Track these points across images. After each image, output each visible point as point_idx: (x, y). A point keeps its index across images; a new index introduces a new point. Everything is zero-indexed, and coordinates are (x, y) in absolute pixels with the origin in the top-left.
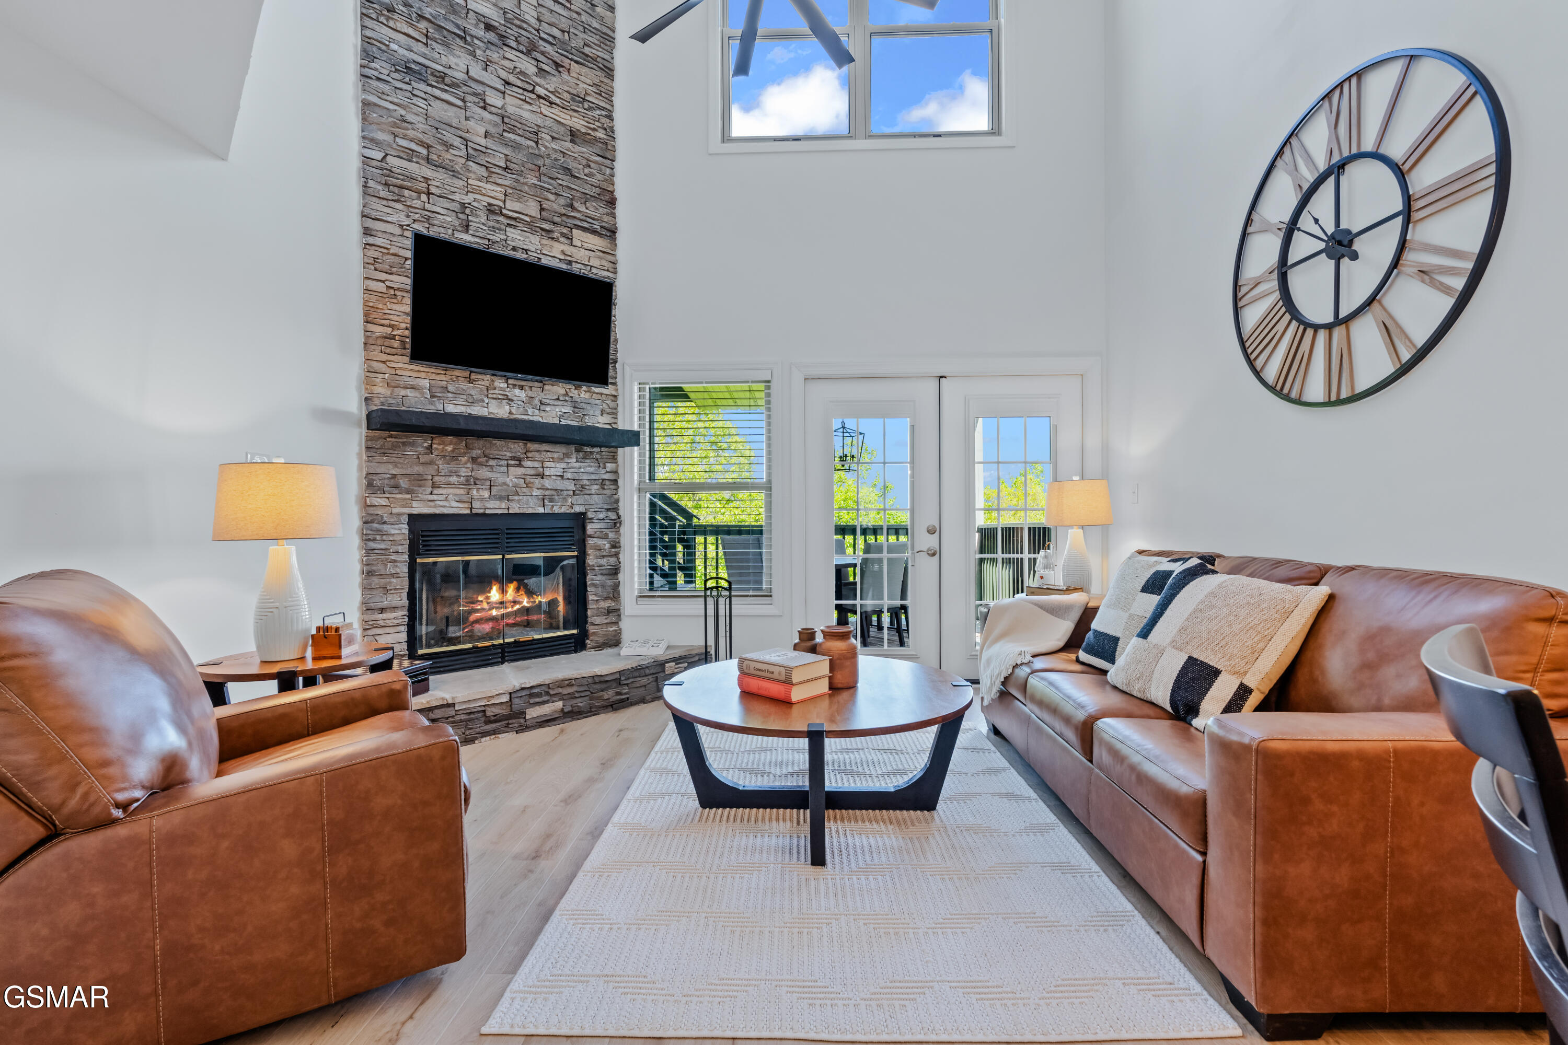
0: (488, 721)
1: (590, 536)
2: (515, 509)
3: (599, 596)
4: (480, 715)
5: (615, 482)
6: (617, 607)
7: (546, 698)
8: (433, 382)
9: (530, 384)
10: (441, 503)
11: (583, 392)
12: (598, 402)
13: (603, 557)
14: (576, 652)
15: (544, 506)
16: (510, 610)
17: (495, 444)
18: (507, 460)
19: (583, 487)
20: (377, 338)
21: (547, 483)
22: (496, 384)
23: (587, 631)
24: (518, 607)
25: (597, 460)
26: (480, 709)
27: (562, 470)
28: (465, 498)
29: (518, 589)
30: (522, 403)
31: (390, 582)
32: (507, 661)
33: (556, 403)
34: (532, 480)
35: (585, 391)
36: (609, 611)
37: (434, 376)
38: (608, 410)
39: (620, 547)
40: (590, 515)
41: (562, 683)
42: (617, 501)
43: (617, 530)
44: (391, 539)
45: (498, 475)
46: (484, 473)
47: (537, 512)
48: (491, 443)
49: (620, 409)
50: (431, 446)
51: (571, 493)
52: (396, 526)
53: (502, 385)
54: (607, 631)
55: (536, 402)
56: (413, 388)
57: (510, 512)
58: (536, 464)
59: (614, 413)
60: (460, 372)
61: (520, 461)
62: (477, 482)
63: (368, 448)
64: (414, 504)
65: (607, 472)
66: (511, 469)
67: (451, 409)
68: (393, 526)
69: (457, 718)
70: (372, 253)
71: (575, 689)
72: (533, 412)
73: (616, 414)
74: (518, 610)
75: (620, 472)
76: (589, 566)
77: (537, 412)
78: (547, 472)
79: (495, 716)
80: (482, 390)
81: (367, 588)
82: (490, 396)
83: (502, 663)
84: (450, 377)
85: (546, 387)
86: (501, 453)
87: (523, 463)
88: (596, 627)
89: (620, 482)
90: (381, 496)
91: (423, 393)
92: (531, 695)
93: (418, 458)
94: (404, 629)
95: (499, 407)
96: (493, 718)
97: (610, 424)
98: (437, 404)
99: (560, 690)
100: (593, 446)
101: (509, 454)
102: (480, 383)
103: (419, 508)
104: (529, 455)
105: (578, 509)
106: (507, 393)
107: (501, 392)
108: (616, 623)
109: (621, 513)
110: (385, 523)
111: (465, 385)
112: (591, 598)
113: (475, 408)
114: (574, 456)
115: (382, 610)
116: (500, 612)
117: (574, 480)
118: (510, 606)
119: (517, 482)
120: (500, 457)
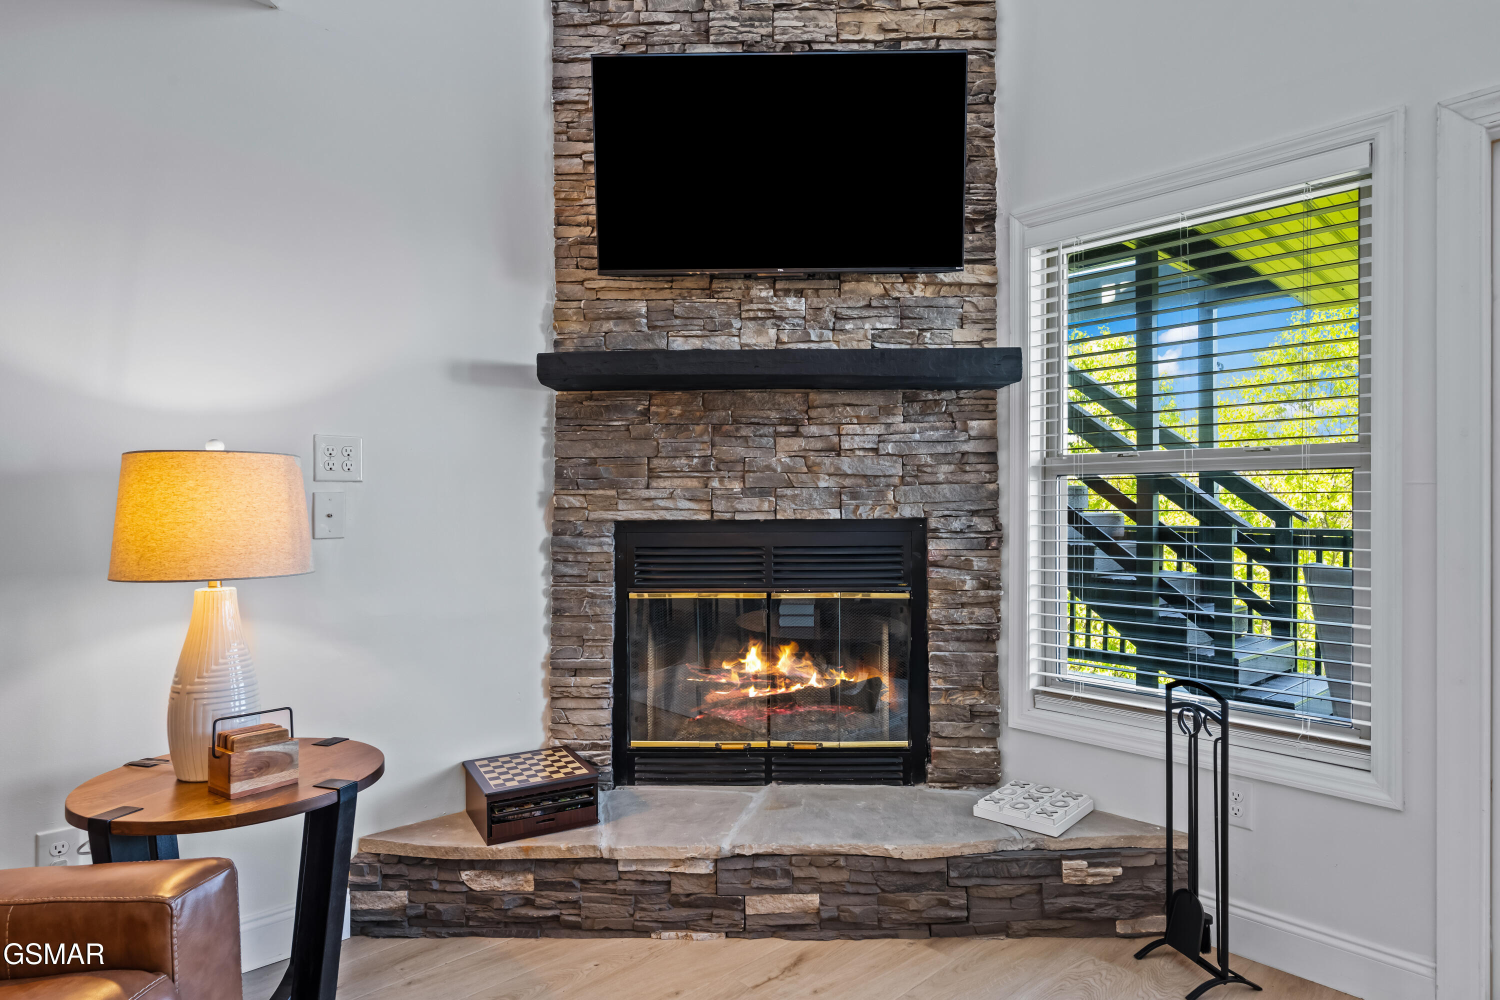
0: (675, 902)
1: (935, 564)
2: (787, 512)
3: (952, 682)
4: (661, 888)
5: (991, 457)
6: (991, 707)
7: (784, 882)
8: (653, 304)
9: (814, 284)
10: (662, 503)
11: (920, 287)
12: (952, 301)
13: (963, 605)
14: (906, 782)
15: (840, 508)
16: (782, 690)
17: (751, 399)
18: (774, 425)
19: (920, 468)
20: (570, 246)
21: (846, 464)
22: (754, 292)
23: (928, 747)
24: (798, 687)
25: (951, 415)
26: (660, 878)
27: (876, 439)
28: (700, 494)
29: (798, 657)
30: (801, 322)
31: (587, 629)
32: (777, 779)
33: (865, 313)
34: (818, 460)
35: (925, 284)
36: (973, 714)
37: (654, 295)
38: (974, 315)
39: (999, 588)
40: (933, 523)
41: (815, 859)
42: (995, 496)
43: (995, 553)
44: (589, 560)
45: (758, 453)
46: (733, 450)
47: (826, 517)
48: (744, 397)
49: (1001, 312)
50: (649, 409)
51: (896, 480)
52: (597, 540)
53: (764, 294)
54: (967, 753)
55: (827, 315)
56: (620, 317)
57: (778, 517)
58: (827, 430)
59: (987, 320)
60: (693, 279)
61: (798, 426)
62: (721, 466)
63: (559, 419)
64: (623, 505)
65: (970, 438)
66: (782, 441)
67: (679, 344)
68: (592, 541)
69: (621, 885)
70: (566, 116)
71: (844, 875)
72: (822, 335)
73: (993, 321)
74: (798, 691)
75: (1002, 436)
76: (932, 622)
77: (828, 334)
78: (846, 445)
79: (688, 895)
80: (730, 307)
81: (556, 634)
82: (744, 315)
83: (767, 781)
84: (678, 291)
85: (846, 287)
86: (761, 413)
87: (802, 429)
88: (947, 742)
89: (1002, 457)
90: (572, 492)
91: (634, 324)
92: (757, 872)
93: (628, 430)
94: (608, 704)
95: (759, 333)
96: (684, 899)
97: (979, 343)
98: (657, 341)
99: (813, 872)
100: (941, 389)
101: (774, 415)
102: (726, 295)
103: (629, 513)
104: (813, 413)
105: (907, 512)
106: (772, 307)
107: (761, 306)
108: (992, 738)
109: (1003, 519)
110: (580, 535)
111: (700, 302)
112: (933, 684)
113: (717, 339)
114: (900, 410)
115: (576, 672)
116: (767, 692)
117: (902, 456)
118: (783, 684)
119: (791, 464)
120: (761, 421)
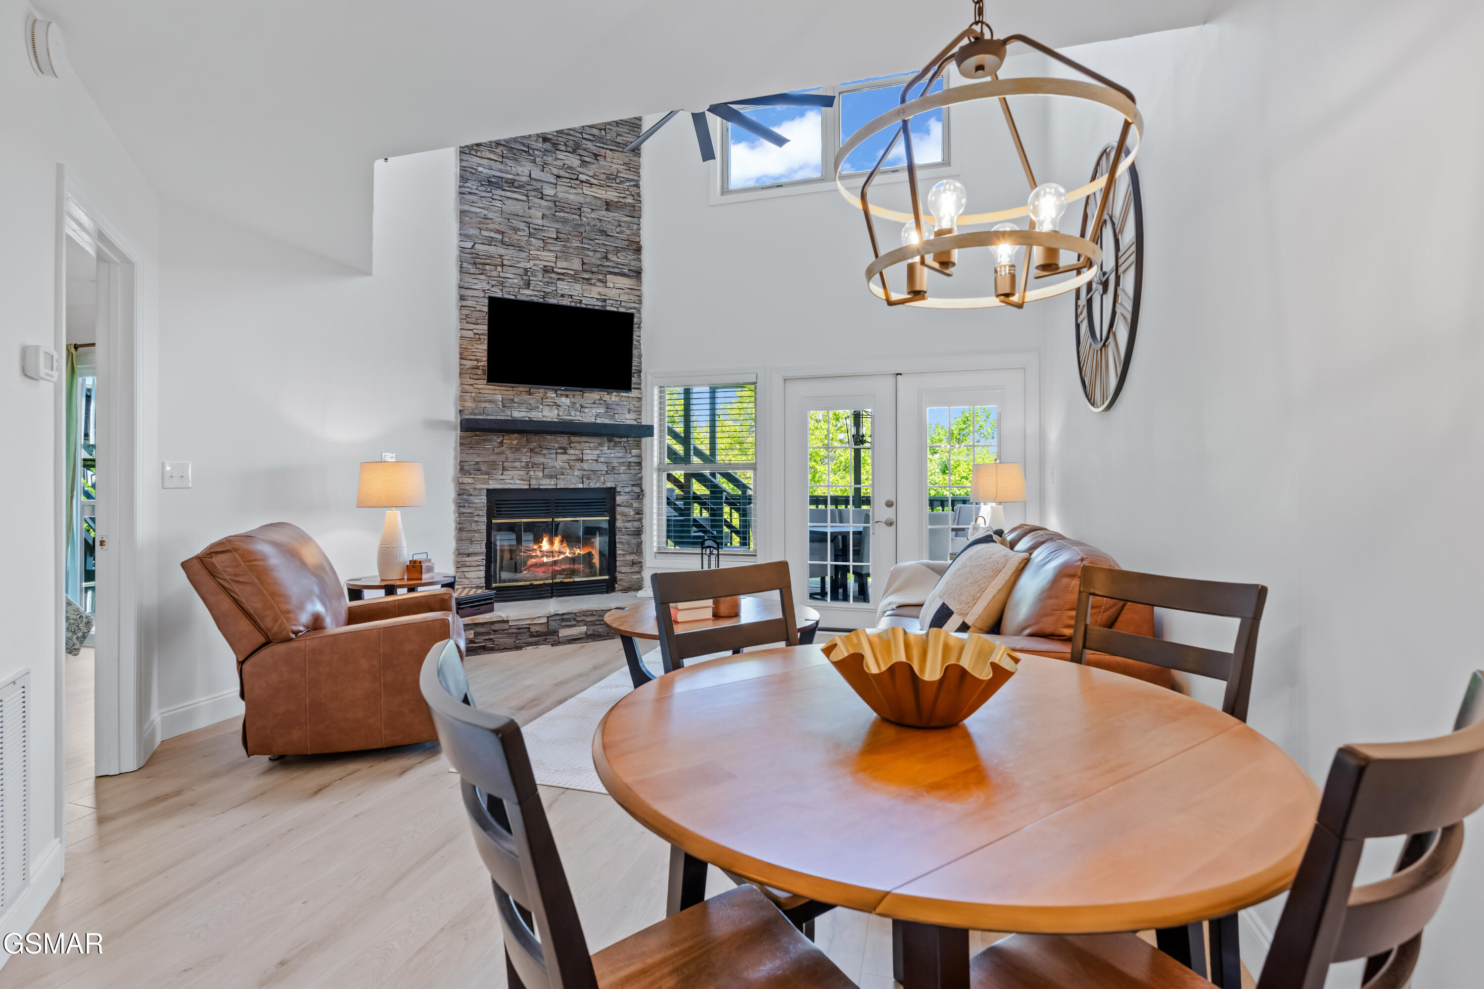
0: (532, 636)
1: (619, 505)
2: (561, 485)
3: (626, 551)
4: (526, 630)
5: (639, 464)
6: (640, 560)
7: (574, 623)
8: (504, 396)
9: (573, 393)
10: (508, 481)
11: (614, 397)
12: (625, 403)
13: (629, 521)
14: (607, 593)
15: (583, 483)
16: (556, 558)
17: (547, 438)
18: (556, 449)
19: (613, 468)
20: (467, 369)
21: (585, 466)
22: (548, 395)
23: (616, 578)
24: (562, 556)
25: (625, 447)
26: (526, 626)
27: (597, 456)
28: (525, 478)
29: (562, 543)
30: (567, 408)
31: (474, 536)
32: (555, 596)
33: (593, 406)
34: (574, 464)
35: (616, 396)
36: (633, 563)
37: (505, 393)
38: (634, 409)
39: (642, 514)
40: (618, 489)
41: (585, 613)
42: (641, 479)
43: (640, 501)
44: (475, 506)
45: (549, 461)
46: (539, 459)
47: (577, 487)
48: (544, 437)
49: (643, 408)
50: (502, 441)
51: (604, 472)
52: (479, 497)
53: (552, 395)
54: (631, 578)
55: (578, 406)
56: (490, 401)
57: (558, 487)
58: (577, 452)
59: (638, 411)
60: (522, 388)
61: (565, 450)
62: (534, 466)
63: (461, 444)
64: (491, 482)
65: (632, 456)
66: (559, 456)
67: (517, 414)
68: (476, 497)
69: (510, 631)
70: (465, 312)
71: (595, 618)
72: (576, 413)
73: (640, 411)
74: (562, 559)
75: (643, 456)
76: (618, 528)
77: (578, 413)
78: (585, 458)
79: (537, 632)
80: (538, 400)
81: (459, 540)
82: (544, 404)
83: (551, 597)
84: (516, 392)
85: (585, 395)
86: (551, 444)
87: (568, 451)
88: (623, 575)
89: (643, 464)
90: (468, 476)
91: (496, 405)
92: (563, 620)
93: (493, 450)
94: (483, 568)
95: (550, 411)
96: (535, 634)
97: (635, 420)
98: (507, 412)
99: (584, 618)
100: (621, 437)
101: (557, 445)
102: (536, 395)
103: (493, 485)
104: (572, 445)
105: (609, 485)
106: (556, 401)
107: (551, 401)
108: (639, 572)
109: (644, 487)
110: (471, 495)
111: (526, 397)
112: (618, 552)
113: (533, 413)
114: (606, 445)
115: (469, 555)
116: (551, 559)
117: (607, 463)
118: (557, 555)
119: (563, 465)
120: (551, 447)
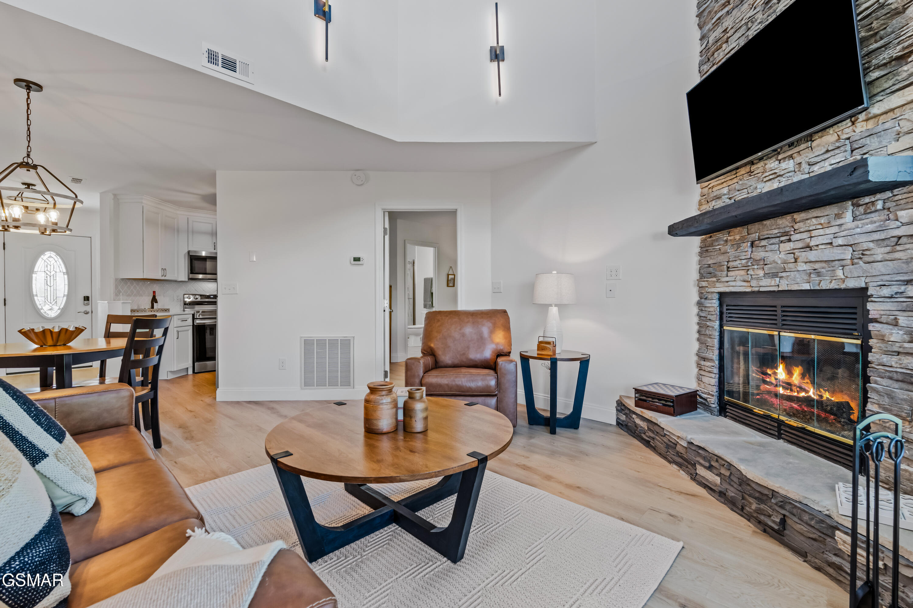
0: (678, 454)
1: (874, 322)
2: (784, 286)
3: (884, 409)
4: (674, 446)
7: (708, 465)
8: (730, 187)
9: (799, 148)
10: (733, 284)
11: (860, 124)
12: (889, 125)
13: (892, 353)
15: (810, 282)
16: (795, 394)
17: (766, 225)
18: (777, 237)
19: (865, 252)
21: (815, 255)
22: (768, 166)
24: (803, 394)
25: (887, 210)
26: (674, 442)
27: (832, 236)
28: (746, 278)
29: (803, 376)
31: (708, 341)
32: (783, 439)
33: (826, 156)
34: (800, 254)
35: (866, 121)
37: (730, 182)
38: (906, 128)
40: (872, 292)
41: (718, 459)
44: (709, 310)
45: (770, 254)
46: (760, 254)
48: (763, 224)
50: (728, 239)
51: (847, 262)
52: (713, 301)
53: (773, 164)
55: (804, 164)
56: (717, 198)
57: (781, 290)
58: (805, 235)
60: (744, 169)
62: (754, 263)
63: (701, 248)
64: (718, 285)
65: (902, 224)
66: (782, 246)
69: (664, 438)
71: (728, 473)
72: (801, 178)
74: (803, 397)
76: (871, 362)
78: (813, 243)
79: (681, 453)
80: (759, 177)
81: (699, 342)
83: (779, 438)
84: (740, 177)
85: (816, 142)
86: (771, 232)
87: (791, 237)
90: (704, 280)
91: (722, 200)
92: (699, 454)
93: (721, 250)
94: (716, 377)
95: (770, 187)
99: (718, 466)
101: (777, 232)
102: (757, 171)
104: (796, 227)
105: (851, 284)
106: (776, 169)
107: (771, 171)
110: (707, 299)
111: (747, 180)
112: (870, 407)
114: (850, 213)
115: (705, 359)
117: (851, 245)
118: (796, 390)
119: (785, 258)
120: (770, 236)
